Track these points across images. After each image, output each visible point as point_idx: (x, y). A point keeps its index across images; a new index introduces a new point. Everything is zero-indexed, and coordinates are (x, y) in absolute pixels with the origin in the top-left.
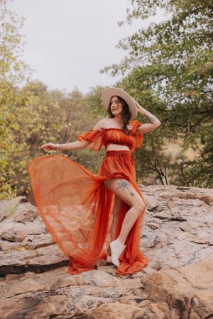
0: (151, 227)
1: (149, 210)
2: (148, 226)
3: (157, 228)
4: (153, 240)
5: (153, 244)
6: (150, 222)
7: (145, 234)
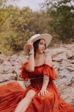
0: (69, 70)
1: (68, 59)
2: (67, 69)
3: (73, 71)
4: (70, 80)
5: (70, 83)
6: (68, 67)
7: (65, 75)
